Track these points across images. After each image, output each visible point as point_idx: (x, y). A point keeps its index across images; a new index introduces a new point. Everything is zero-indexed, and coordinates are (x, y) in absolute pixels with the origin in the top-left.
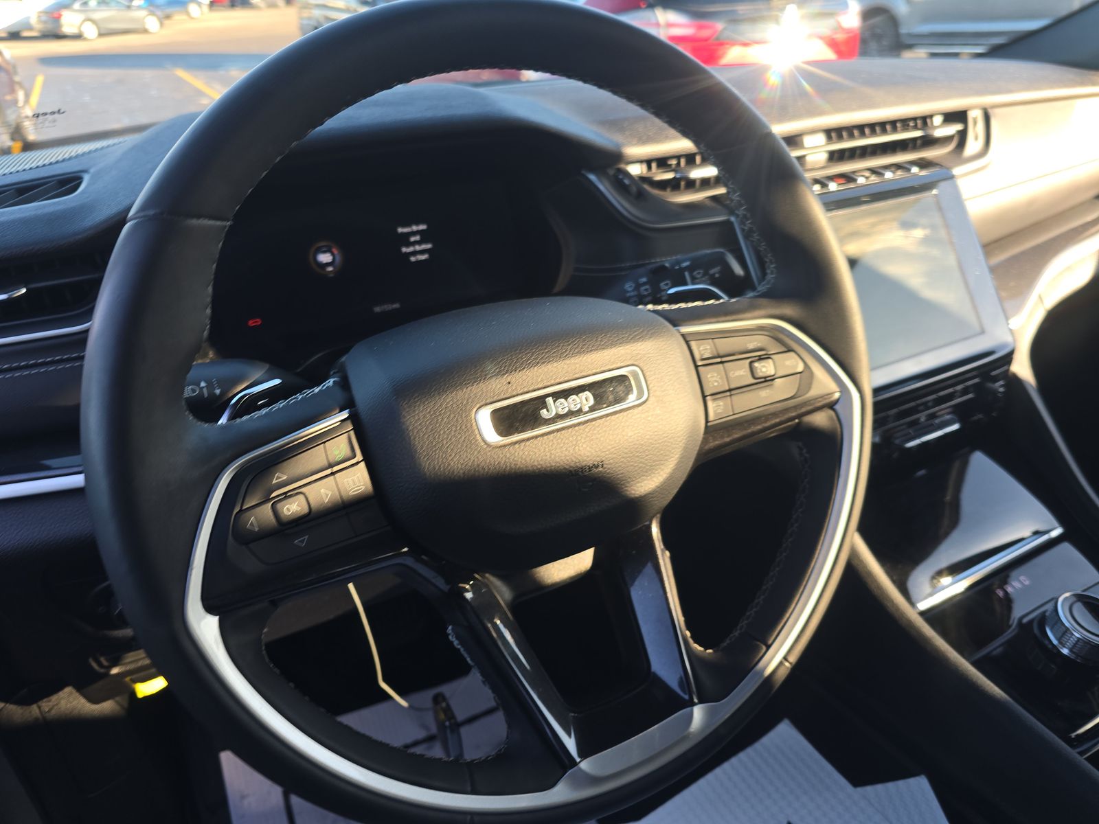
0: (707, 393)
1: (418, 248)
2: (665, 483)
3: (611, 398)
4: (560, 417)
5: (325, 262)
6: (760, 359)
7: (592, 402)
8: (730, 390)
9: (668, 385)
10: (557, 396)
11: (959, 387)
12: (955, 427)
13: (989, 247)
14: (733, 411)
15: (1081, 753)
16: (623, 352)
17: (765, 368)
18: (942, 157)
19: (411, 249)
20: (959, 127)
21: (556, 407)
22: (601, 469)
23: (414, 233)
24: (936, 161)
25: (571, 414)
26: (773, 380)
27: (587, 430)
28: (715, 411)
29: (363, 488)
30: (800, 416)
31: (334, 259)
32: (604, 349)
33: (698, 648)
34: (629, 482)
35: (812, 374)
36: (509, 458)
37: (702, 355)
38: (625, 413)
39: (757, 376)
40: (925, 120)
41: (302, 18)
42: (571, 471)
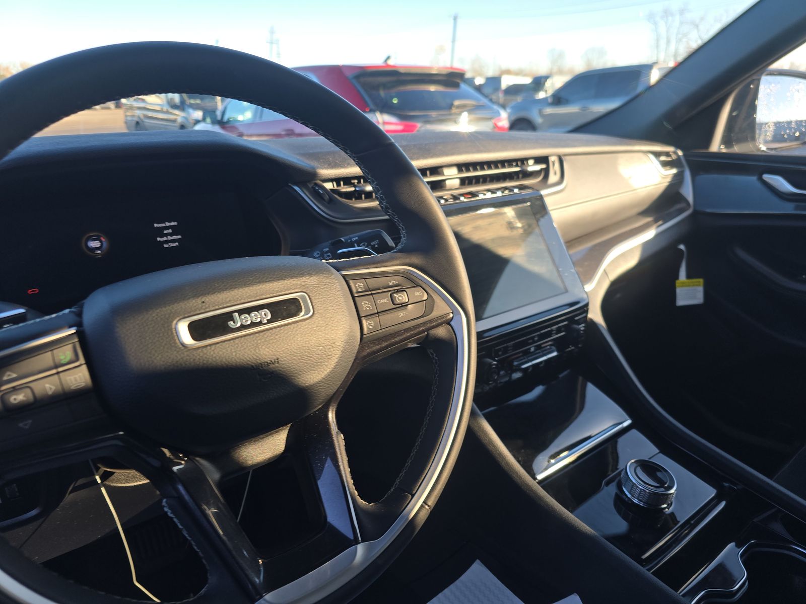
0: (362, 314)
1: (170, 238)
2: (329, 375)
3: (284, 314)
4: (243, 327)
5: (94, 247)
6: (398, 291)
7: (269, 317)
8: (378, 313)
9: (330, 306)
10: (241, 312)
11: (554, 327)
12: (555, 354)
13: (571, 243)
14: (381, 327)
15: (649, 570)
16: (294, 282)
17: (402, 298)
18: (534, 184)
19: (165, 239)
20: (544, 166)
21: (241, 320)
22: (277, 365)
23: (167, 228)
24: (530, 186)
25: (253, 325)
26: (407, 305)
27: (265, 336)
28: (368, 327)
29: (83, 384)
30: (428, 330)
31: (102, 245)
32: (279, 280)
33: (362, 502)
34: (300, 375)
35: (433, 300)
36: (202, 357)
37: (358, 289)
38: (296, 325)
39: (396, 303)
40: (523, 161)
41: (126, 116)
42: (252, 366)
